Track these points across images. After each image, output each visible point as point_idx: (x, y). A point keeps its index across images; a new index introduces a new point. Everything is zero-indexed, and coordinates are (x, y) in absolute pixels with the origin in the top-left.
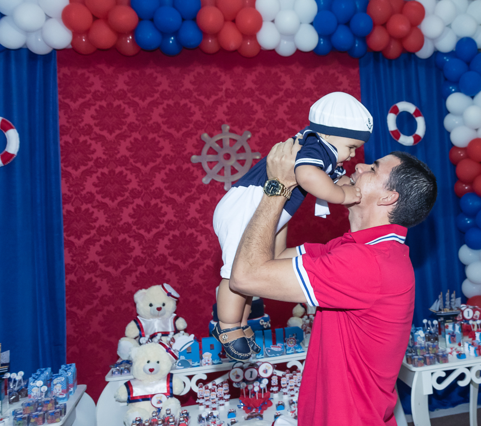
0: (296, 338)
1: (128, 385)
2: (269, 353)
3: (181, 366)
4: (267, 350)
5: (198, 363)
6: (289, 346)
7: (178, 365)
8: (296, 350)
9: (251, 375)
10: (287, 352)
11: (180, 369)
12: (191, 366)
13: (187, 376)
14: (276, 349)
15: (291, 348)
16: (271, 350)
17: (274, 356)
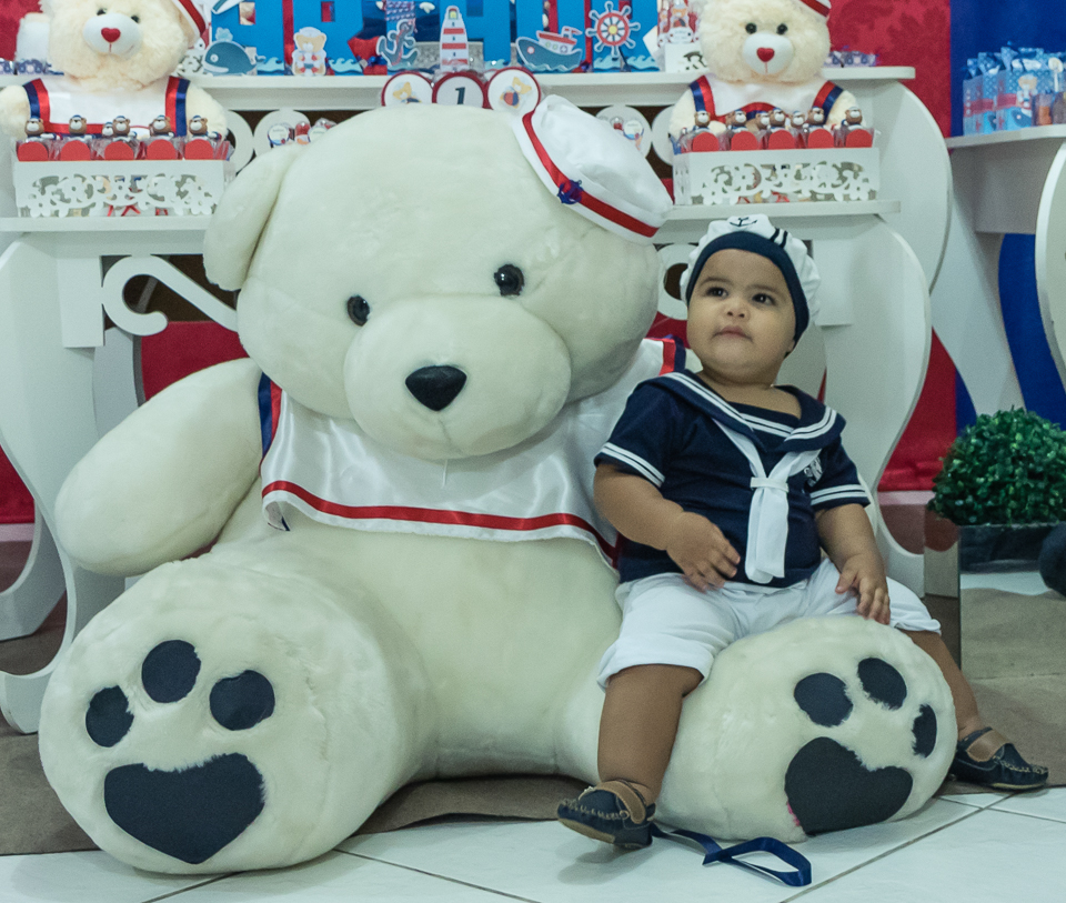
0: (630, 17)
1: (34, 90)
2: (530, 57)
3: (217, 64)
4: (524, 45)
5: (278, 62)
6: (605, 40)
7: (208, 60)
8: (630, 61)
9: (460, 101)
10: (597, 64)
11: (216, 74)
12: (255, 70)
13: (241, 113)
14: (555, 47)
15: (610, 49)
16: (537, 47)
17: (547, 72)
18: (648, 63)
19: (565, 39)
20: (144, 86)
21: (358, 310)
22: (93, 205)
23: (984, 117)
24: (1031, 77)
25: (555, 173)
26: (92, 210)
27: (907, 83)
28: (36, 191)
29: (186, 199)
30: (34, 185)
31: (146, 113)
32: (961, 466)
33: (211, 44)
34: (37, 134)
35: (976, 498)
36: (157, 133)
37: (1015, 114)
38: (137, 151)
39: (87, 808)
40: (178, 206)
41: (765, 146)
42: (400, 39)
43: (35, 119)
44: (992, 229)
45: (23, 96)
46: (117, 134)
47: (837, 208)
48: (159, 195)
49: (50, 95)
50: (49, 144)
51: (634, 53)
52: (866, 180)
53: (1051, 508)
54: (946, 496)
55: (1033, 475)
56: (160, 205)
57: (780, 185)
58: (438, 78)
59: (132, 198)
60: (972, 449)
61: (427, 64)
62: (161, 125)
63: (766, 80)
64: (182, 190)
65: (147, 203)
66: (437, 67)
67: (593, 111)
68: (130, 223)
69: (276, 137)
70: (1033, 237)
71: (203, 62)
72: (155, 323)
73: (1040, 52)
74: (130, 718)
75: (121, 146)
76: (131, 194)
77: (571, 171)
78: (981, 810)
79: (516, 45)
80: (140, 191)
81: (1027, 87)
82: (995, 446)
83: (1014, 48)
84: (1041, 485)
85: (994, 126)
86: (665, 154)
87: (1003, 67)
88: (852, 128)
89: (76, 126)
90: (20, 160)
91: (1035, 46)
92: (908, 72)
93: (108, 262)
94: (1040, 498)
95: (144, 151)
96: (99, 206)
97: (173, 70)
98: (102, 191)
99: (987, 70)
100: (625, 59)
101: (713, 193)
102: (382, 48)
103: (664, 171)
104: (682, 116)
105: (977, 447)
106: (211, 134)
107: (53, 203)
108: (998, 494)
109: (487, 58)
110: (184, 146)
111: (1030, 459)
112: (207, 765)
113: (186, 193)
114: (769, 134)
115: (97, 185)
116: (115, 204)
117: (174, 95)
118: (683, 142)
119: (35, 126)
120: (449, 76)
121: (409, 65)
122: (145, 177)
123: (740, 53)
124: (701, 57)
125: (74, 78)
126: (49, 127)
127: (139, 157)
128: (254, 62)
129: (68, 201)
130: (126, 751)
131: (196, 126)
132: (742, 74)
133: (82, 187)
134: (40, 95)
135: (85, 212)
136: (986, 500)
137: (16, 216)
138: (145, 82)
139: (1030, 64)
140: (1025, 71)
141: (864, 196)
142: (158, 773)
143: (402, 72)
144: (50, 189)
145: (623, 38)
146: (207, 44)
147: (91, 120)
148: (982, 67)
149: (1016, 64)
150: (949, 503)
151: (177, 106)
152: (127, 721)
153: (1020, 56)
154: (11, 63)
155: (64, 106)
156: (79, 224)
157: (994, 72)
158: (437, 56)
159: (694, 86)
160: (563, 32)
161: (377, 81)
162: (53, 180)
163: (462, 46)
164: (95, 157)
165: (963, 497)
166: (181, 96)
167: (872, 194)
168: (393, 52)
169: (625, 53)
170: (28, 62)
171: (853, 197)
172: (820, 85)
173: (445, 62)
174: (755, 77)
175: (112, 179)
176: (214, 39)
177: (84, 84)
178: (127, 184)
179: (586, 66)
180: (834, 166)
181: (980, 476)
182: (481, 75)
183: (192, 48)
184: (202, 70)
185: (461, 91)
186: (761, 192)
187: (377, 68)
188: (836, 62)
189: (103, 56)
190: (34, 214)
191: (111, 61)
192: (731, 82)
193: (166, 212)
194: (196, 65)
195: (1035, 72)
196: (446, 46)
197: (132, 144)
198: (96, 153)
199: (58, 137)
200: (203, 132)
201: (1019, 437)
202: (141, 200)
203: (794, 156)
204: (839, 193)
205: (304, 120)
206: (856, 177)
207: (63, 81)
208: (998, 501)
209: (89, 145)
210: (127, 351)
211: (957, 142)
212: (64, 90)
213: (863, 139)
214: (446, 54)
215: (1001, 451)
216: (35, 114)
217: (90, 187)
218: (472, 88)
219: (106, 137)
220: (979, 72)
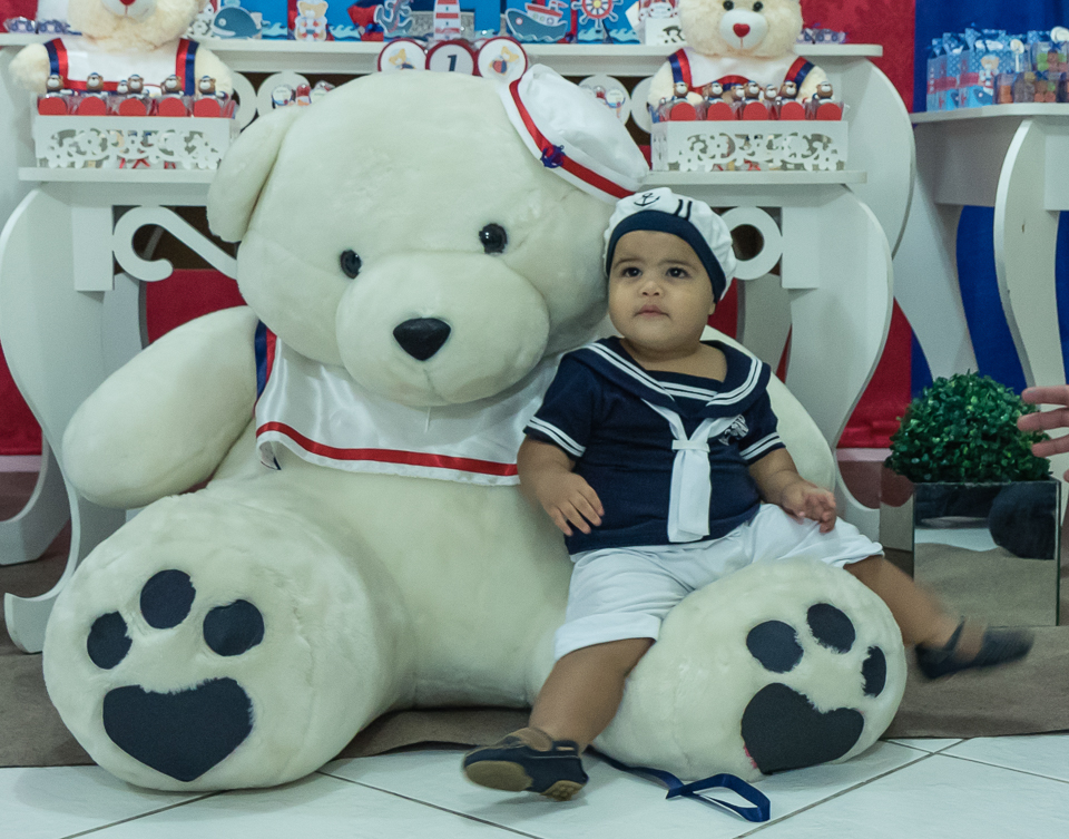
1: (55, 48)
2: (518, 28)
3: (225, 28)
4: (513, 16)
5: (282, 27)
6: (589, 13)
7: (216, 24)
8: (613, 34)
9: (452, 68)
10: (581, 36)
11: (223, 37)
12: (260, 35)
13: (246, 75)
14: (542, 18)
15: (594, 22)
16: (526, 19)
17: (534, 42)
18: (629, 36)
19: (552, 12)
20: (156, 47)
21: (350, 264)
22: (107, 158)
23: (946, 95)
24: (993, 58)
25: (539, 138)
26: (105, 163)
27: (874, 60)
28: (55, 143)
29: (193, 154)
30: (53, 137)
31: (158, 73)
32: (918, 425)
33: (219, 8)
34: (57, 90)
35: (932, 457)
36: (169, 91)
37: (977, 92)
38: (150, 107)
39: (86, 726)
40: (185, 161)
41: (739, 116)
42: (397, 8)
43: (55, 76)
44: (951, 202)
45: (43, 54)
46: (132, 91)
47: (806, 177)
48: (169, 149)
49: (70, 54)
50: (68, 99)
51: (616, 26)
52: (835, 152)
53: (1003, 468)
54: (902, 453)
55: (986, 436)
56: (169, 159)
57: (753, 154)
58: (431, 46)
59: (142, 152)
60: (929, 410)
61: (421, 31)
62: (172, 84)
63: (741, 54)
64: (190, 145)
65: (157, 157)
66: (431, 35)
67: (576, 80)
68: (141, 175)
69: (279, 98)
70: (991, 211)
71: (212, 26)
72: (161, 270)
73: (1002, 33)
74: (128, 642)
75: (134, 103)
76: (143, 148)
77: (553, 136)
78: (931, 754)
79: (505, 16)
80: (150, 145)
81: (989, 66)
82: (951, 408)
83: (978, 29)
84: (996, 446)
85: (956, 103)
86: (643, 122)
87: (966, 48)
88: (823, 102)
89: (94, 83)
90: (41, 113)
91: (997, 28)
92: (875, 50)
93: (119, 211)
94: (993, 458)
95: (155, 108)
96: (113, 159)
97: (183, 33)
98: (115, 145)
99: (951, 49)
100: (608, 31)
101: (689, 161)
102: (379, 16)
103: (642, 139)
104: (661, 86)
105: (934, 409)
106: (219, 93)
107: (70, 155)
108: (953, 454)
109: (478, 27)
110: (193, 104)
111: (984, 421)
112: (200, 688)
113: (194, 148)
114: (744, 106)
115: (112, 138)
116: (127, 157)
117: (184, 56)
118: (662, 111)
119: (55, 82)
120: (442, 44)
121: (404, 33)
122: (156, 132)
123: (717, 28)
124: (679, 31)
125: (91, 38)
126: (68, 84)
127: (151, 114)
128: (259, 27)
129: (83, 153)
130: (125, 673)
131: (206, 86)
132: (718, 48)
133: (97, 140)
134: (60, 53)
135: (99, 164)
136: (941, 459)
137: (35, 166)
138: (157, 42)
139: (993, 45)
140: (987, 51)
141: (833, 167)
142: (153, 695)
143: (398, 39)
144: (67, 141)
145: (606, 12)
146: (215, 9)
147: (107, 78)
148: (946, 47)
149: (979, 45)
150: (906, 461)
151: (186, 67)
152: (125, 645)
153: (983, 37)
154: (33, 23)
155: (81, 65)
156: (92, 175)
157: (957, 51)
158: (430, 25)
159: (673, 58)
160: (550, 5)
161: (373, 47)
162: (70, 133)
163: (454, 16)
164: (110, 113)
165: (919, 455)
166: (190, 57)
167: (840, 165)
168: (390, 20)
169: (608, 26)
170: (49, 22)
171: (822, 167)
172: (792, 60)
173: (438, 31)
174: (730, 51)
175: (125, 133)
176: (222, 4)
177: (100, 43)
178: (139, 139)
179: (570, 37)
180: (805, 137)
181: (936, 436)
182: (472, 44)
183: (201, 12)
184: (210, 33)
185: (453, 59)
186: (735, 160)
187: (374, 35)
188: (807, 38)
189: (119, 18)
190: (52, 164)
191: (126, 23)
192: (708, 56)
193: (174, 166)
194: (205, 28)
195: (996, 53)
196: (440, 16)
197: (145, 101)
198: (111, 109)
199: (76, 93)
200: (211, 92)
201: (974, 400)
202: (152, 154)
203: (767, 127)
204: (808, 163)
205: (305, 83)
206: (825, 147)
207: (81, 41)
208: (951, 460)
209: (104, 101)
210: (132, 295)
211: (920, 117)
212: (81, 49)
213: (833, 113)
214: (439, 23)
215: (957, 413)
216: (54, 71)
217: (105, 140)
218: (463, 56)
219: (121, 94)
220: (943, 52)
